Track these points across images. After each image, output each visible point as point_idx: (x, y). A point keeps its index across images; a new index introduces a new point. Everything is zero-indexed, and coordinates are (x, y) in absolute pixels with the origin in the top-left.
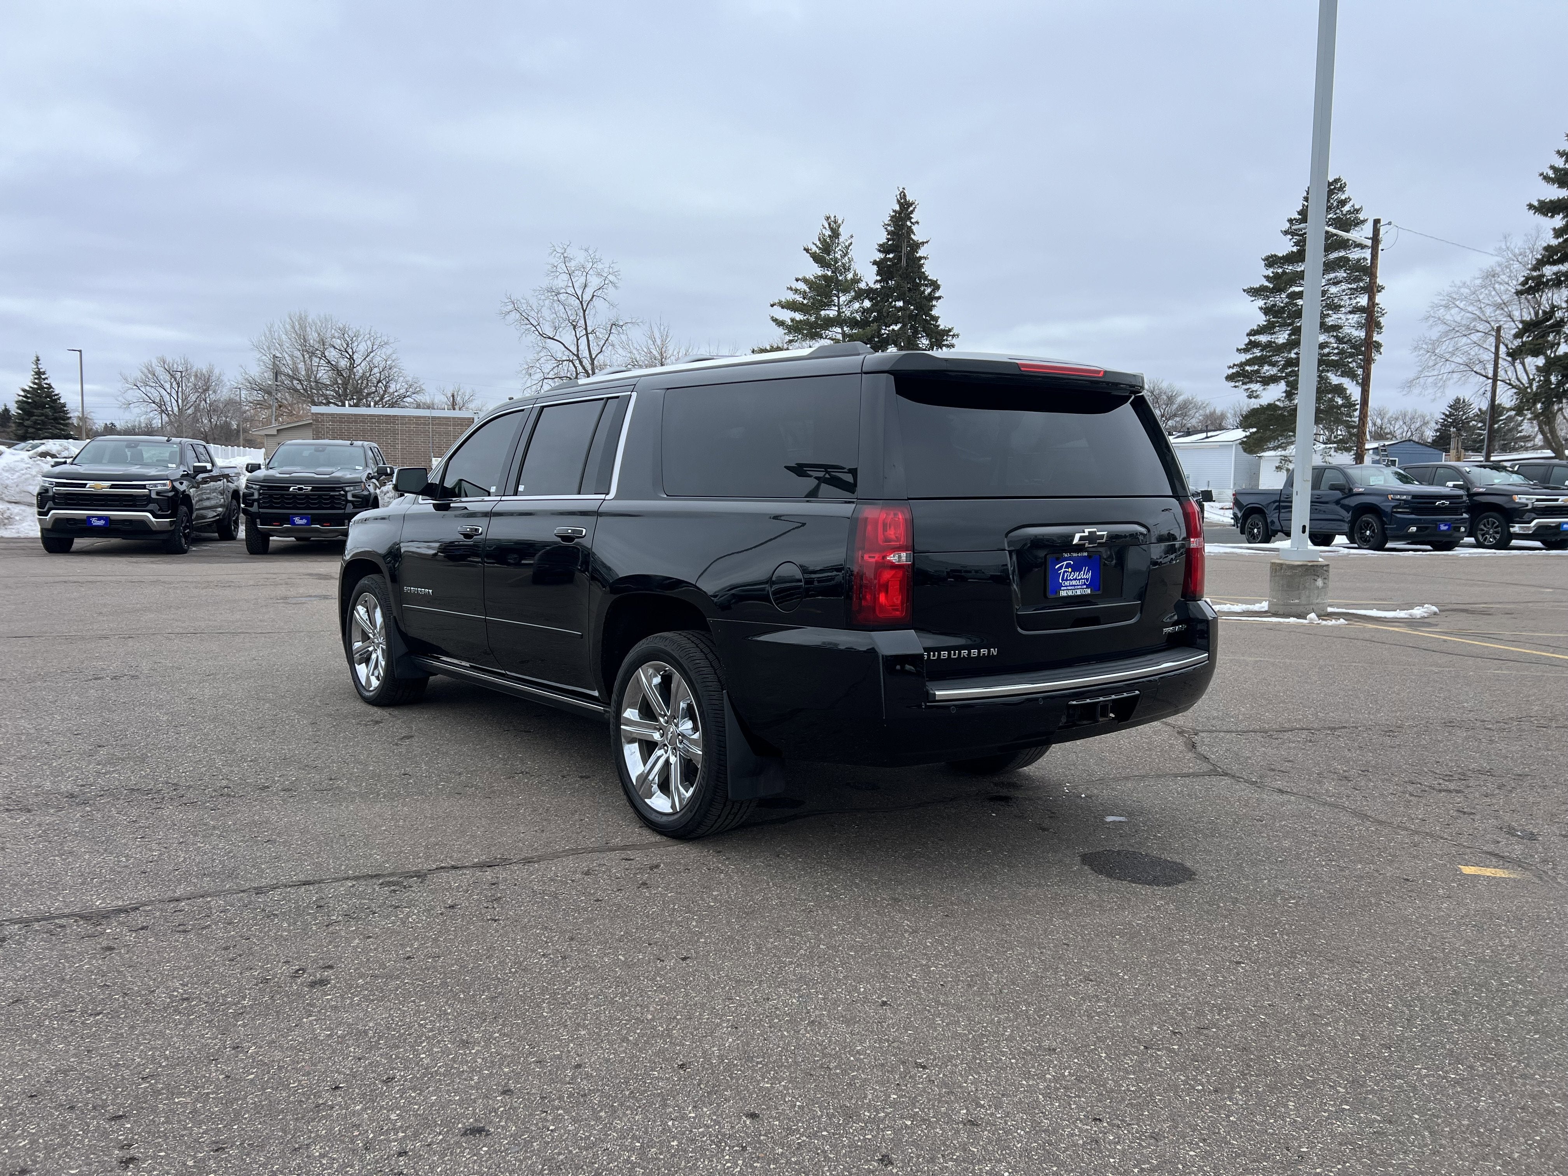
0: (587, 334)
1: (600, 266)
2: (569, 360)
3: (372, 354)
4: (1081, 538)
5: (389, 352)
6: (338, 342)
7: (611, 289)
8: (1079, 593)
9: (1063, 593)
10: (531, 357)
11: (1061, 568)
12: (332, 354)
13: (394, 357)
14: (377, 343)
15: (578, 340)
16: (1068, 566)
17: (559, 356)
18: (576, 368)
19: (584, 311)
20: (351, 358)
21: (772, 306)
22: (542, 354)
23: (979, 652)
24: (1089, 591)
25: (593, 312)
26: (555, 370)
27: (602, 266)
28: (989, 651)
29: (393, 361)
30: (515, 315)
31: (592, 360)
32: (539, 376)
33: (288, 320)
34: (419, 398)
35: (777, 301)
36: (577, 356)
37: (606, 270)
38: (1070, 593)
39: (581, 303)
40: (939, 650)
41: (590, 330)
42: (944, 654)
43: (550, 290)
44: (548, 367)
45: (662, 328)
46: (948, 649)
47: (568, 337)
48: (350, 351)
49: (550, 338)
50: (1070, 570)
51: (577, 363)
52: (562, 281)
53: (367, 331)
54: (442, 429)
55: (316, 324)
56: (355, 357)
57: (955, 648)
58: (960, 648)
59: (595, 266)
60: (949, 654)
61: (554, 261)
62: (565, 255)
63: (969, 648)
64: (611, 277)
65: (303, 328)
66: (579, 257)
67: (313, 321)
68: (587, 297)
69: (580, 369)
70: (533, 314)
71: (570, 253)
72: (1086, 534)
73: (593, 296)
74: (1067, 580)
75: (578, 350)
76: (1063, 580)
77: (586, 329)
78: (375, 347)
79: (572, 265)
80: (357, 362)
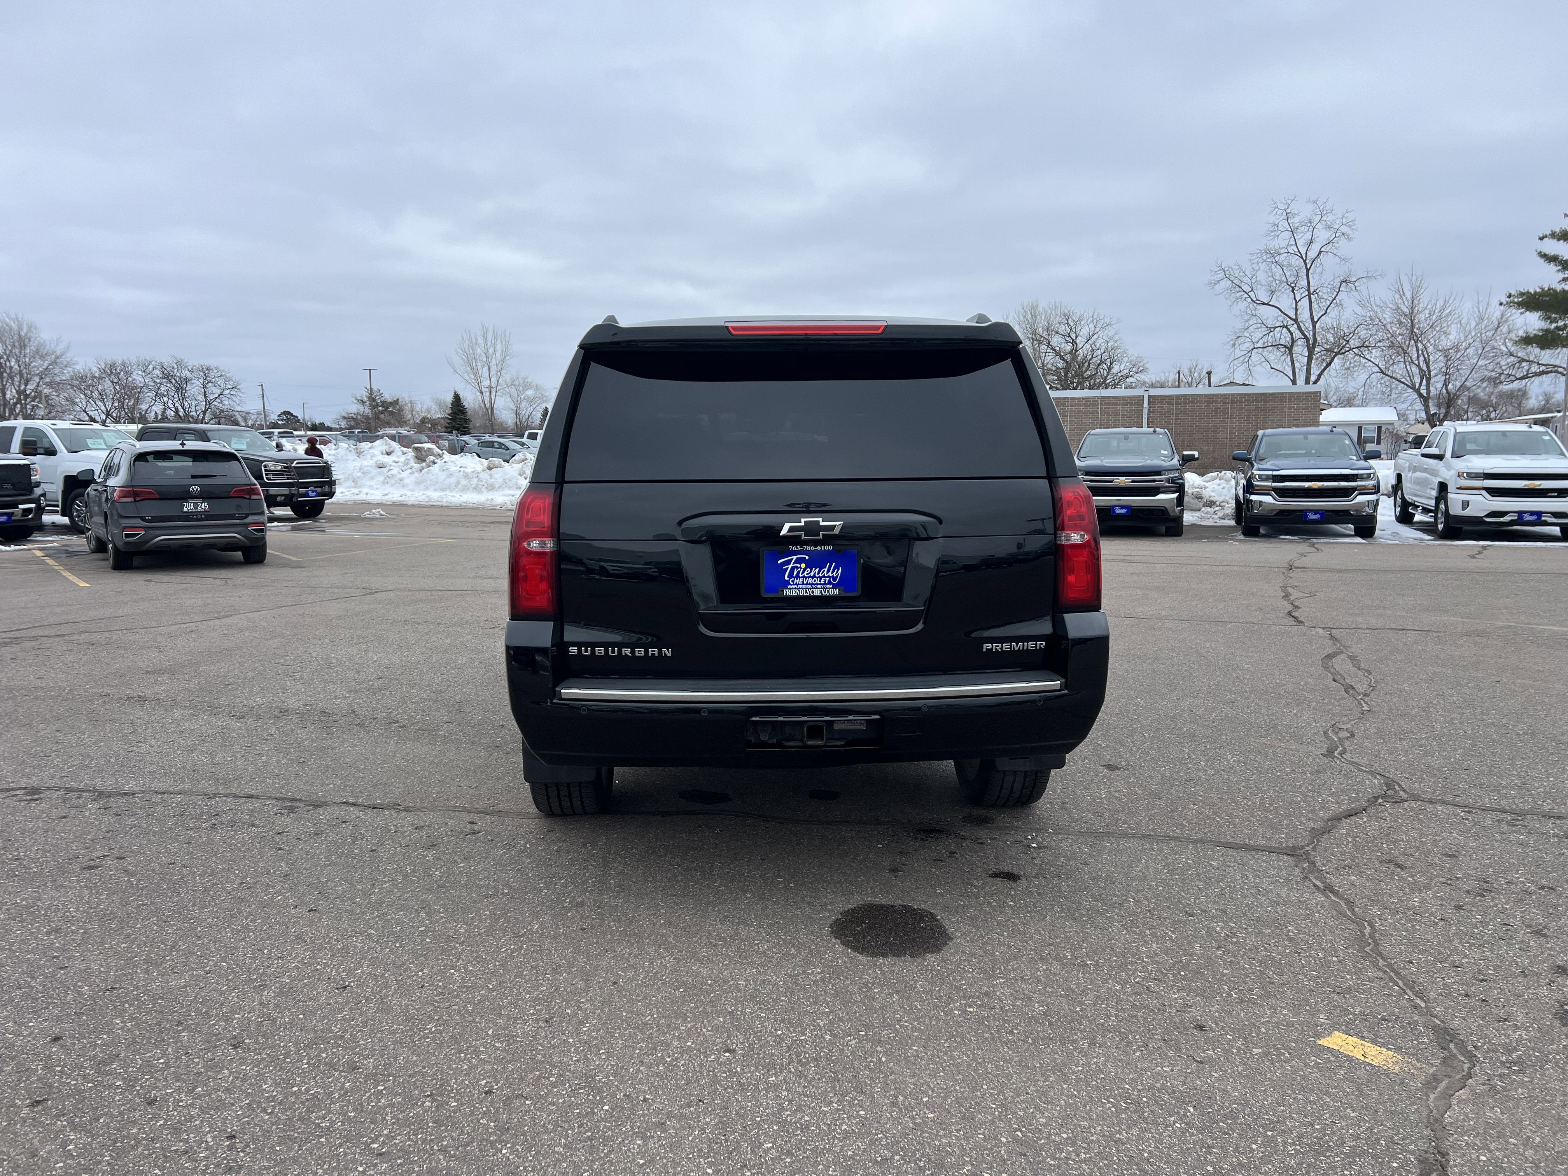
0: (1309, 295)
1: (1330, 218)
2: (1283, 326)
3: (1095, 336)
4: (791, 529)
5: (1111, 334)
6: (1063, 329)
7: (1343, 242)
8: (817, 593)
9: (787, 592)
10: (1239, 325)
11: (789, 562)
12: (1056, 341)
13: (1117, 337)
14: (1099, 325)
15: (1297, 303)
16: (798, 561)
17: (1270, 323)
18: (1291, 334)
19: (1308, 270)
20: (1074, 342)
21: (1541, 239)
22: (1251, 322)
23: (646, 652)
24: (836, 592)
25: (1319, 270)
26: (1265, 339)
27: (1334, 218)
28: (660, 652)
29: (1116, 342)
30: (1226, 283)
31: (1314, 324)
32: (1248, 345)
33: (1021, 310)
34: (1142, 377)
35: (1548, 232)
36: (1296, 320)
37: (1338, 221)
38: (802, 593)
39: (1305, 261)
40: (593, 645)
41: (1312, 291)
42: (600, 651)
43: (1267, 252)
44: (1258, 335)
45: (1414, 278)
46: (605, 645)
47: (1285, 302)
48: (1073, 336)
49: (1264, 304)
50: (803, 566)
51: (1294, 329)
52: (1282, 240)
53: (1091, 314)
54: (1111, 409)
55: (1046, 313)
56: (1078, 341)
57: (613, 645)
58: (620, 646)
59: (1324, 218)
60: (606, 651)
61: (1273, 219)
62: (1288, 211)
63: (633, 647)
64: (1344, 229)
65: (1034, 316)
66: (1303, 211)
67: (1044, 309)
68: (1312, 254)
69: (1297, 334)
70: (1246, 279)
71: (1294, 208)
72: (802, 524)
73: (1320, 252)
74: (798, 577)
75: (1296, 314)
76: (791, 576)
77: (1309, 290)
78: (1097, 329)
79: (1295, 221)
80: (1080, 346)
